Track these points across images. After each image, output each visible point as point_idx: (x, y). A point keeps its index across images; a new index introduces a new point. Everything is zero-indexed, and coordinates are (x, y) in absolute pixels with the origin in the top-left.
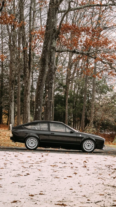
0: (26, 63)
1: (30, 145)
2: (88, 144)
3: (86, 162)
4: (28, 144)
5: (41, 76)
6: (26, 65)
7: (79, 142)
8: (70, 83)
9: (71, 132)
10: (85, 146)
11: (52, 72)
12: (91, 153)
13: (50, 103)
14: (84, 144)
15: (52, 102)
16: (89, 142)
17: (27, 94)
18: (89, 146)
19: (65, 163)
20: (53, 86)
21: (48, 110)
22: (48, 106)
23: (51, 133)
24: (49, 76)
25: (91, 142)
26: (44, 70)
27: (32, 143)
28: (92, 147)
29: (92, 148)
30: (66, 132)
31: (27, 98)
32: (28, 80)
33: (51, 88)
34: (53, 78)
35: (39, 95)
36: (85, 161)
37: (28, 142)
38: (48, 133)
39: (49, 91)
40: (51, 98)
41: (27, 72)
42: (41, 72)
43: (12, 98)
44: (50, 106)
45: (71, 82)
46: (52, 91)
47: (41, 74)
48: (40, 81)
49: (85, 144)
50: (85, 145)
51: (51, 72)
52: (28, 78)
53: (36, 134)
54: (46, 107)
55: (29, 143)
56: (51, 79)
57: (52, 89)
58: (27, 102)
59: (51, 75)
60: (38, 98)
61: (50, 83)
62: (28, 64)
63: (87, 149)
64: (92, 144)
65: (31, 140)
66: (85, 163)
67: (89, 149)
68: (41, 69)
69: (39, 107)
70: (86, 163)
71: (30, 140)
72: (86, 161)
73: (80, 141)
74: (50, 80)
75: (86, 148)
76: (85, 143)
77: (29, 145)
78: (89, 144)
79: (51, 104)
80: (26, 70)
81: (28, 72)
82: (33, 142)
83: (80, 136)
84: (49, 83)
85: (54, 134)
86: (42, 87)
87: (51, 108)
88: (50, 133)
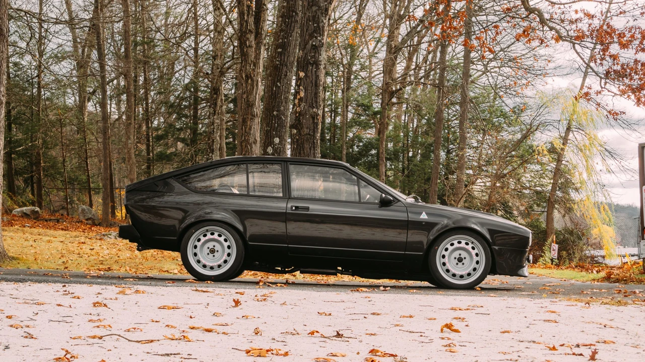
0: (248, 16)
1: (203, 261)
2: (456, 254)
3: (457, 331)
4: (195, 255)
5: (281, 31)
6: (247, 22)
7: (417, 246)
8: (394, 104)
9: (385, 203)
10: (446, 260)
11: (319, 7)
12: (472, 293)
13: (313, 118)
14: (440, 251)
15: (318, 115)
16: (463, 245)
17: (250, 117)
18: (460, 260)
19: (339, 335)
20: (321, 58)
21: (307, 146)
22: (306, 131)
23: (297, 208)
24: (308, 20)
25: (471, 245)
26: (293, 11)
27: (212, 251)
28: (474, 265)
29: (475, 269)
30: (360, 203)
31: (250, 129)
32: (254, 70)
33: (317, 64)
34: (323, 27)
35: (275, 98)
36: (449, 326)
37: (196, 247)
38: (282, 206)
39: (306, 76)
40: (316, 102)
41: (250, 46)
42: (282, 17)
43: (213, 141)
44: (314, 132)
45: (394, 100)
46: (317, 77)
47: (283, 27)
48: (280, 50)
49: (444, 253)
50: (444, 257)
51: (314, 8)
52: (254, 65)
53: (232, 211)
54: (299, 133)
55: (197, 251)
56: (315, 31)
57: (318, 68)
58: (251, 140)
59: (314, 17)
60: (274, 107)
61: (313, 45)
62: (251, 20)
63: (454, 275)
64: (476, 251)
65: (209, 236)
66: (447, 333)
67: (464, 273)
68: (283, 7)
69: (277, 140)
70: (453, 335)
71: (203, 239)
72: (457, 325)
73: (421, 243)
74: (311, 36)
75: (448, 271)
76: (446, 250)
77: (199, 262)
78: (464, 254)
79: (317, 124)
80: (248, 39)
81: (254, 46)
82: (218, 247)
83: (424, 216)
84: (309, 47)
85: (307, 209)
86: (285, 69)
87: (314, 136)
88: (289, 205)
